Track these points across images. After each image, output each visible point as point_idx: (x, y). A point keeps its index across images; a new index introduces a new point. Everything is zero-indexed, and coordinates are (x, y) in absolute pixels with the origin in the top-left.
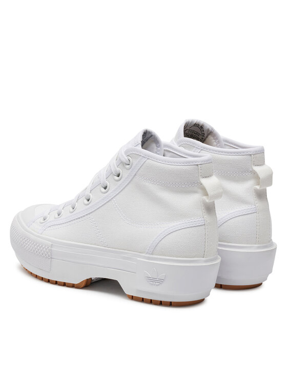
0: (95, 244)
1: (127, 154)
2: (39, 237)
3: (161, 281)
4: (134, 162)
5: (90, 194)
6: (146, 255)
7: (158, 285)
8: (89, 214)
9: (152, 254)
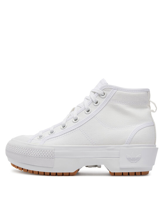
0: (86, 145)
1: (102, 89)
2: (43, 146)
3: (138, 159)
4: (108, 93)
5: (77, 116)
6: (126, 145)
7: (137, 162)
8: (79, 127)
9: (130, 144)
